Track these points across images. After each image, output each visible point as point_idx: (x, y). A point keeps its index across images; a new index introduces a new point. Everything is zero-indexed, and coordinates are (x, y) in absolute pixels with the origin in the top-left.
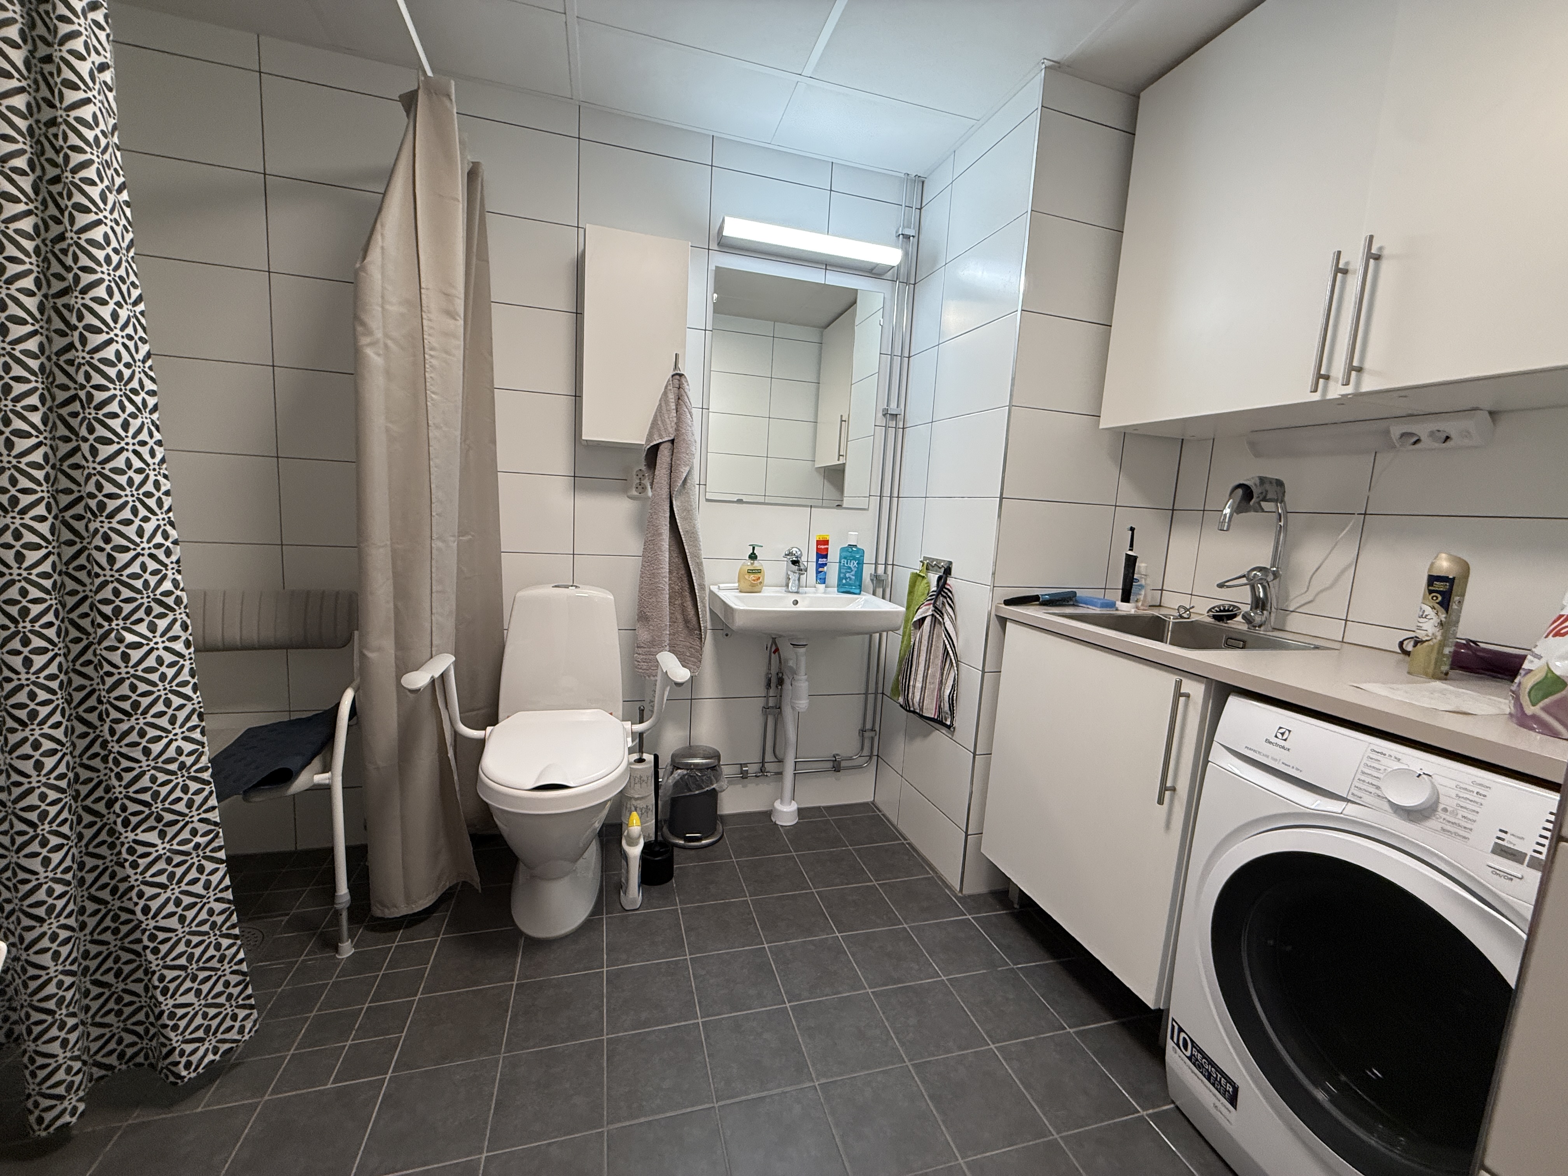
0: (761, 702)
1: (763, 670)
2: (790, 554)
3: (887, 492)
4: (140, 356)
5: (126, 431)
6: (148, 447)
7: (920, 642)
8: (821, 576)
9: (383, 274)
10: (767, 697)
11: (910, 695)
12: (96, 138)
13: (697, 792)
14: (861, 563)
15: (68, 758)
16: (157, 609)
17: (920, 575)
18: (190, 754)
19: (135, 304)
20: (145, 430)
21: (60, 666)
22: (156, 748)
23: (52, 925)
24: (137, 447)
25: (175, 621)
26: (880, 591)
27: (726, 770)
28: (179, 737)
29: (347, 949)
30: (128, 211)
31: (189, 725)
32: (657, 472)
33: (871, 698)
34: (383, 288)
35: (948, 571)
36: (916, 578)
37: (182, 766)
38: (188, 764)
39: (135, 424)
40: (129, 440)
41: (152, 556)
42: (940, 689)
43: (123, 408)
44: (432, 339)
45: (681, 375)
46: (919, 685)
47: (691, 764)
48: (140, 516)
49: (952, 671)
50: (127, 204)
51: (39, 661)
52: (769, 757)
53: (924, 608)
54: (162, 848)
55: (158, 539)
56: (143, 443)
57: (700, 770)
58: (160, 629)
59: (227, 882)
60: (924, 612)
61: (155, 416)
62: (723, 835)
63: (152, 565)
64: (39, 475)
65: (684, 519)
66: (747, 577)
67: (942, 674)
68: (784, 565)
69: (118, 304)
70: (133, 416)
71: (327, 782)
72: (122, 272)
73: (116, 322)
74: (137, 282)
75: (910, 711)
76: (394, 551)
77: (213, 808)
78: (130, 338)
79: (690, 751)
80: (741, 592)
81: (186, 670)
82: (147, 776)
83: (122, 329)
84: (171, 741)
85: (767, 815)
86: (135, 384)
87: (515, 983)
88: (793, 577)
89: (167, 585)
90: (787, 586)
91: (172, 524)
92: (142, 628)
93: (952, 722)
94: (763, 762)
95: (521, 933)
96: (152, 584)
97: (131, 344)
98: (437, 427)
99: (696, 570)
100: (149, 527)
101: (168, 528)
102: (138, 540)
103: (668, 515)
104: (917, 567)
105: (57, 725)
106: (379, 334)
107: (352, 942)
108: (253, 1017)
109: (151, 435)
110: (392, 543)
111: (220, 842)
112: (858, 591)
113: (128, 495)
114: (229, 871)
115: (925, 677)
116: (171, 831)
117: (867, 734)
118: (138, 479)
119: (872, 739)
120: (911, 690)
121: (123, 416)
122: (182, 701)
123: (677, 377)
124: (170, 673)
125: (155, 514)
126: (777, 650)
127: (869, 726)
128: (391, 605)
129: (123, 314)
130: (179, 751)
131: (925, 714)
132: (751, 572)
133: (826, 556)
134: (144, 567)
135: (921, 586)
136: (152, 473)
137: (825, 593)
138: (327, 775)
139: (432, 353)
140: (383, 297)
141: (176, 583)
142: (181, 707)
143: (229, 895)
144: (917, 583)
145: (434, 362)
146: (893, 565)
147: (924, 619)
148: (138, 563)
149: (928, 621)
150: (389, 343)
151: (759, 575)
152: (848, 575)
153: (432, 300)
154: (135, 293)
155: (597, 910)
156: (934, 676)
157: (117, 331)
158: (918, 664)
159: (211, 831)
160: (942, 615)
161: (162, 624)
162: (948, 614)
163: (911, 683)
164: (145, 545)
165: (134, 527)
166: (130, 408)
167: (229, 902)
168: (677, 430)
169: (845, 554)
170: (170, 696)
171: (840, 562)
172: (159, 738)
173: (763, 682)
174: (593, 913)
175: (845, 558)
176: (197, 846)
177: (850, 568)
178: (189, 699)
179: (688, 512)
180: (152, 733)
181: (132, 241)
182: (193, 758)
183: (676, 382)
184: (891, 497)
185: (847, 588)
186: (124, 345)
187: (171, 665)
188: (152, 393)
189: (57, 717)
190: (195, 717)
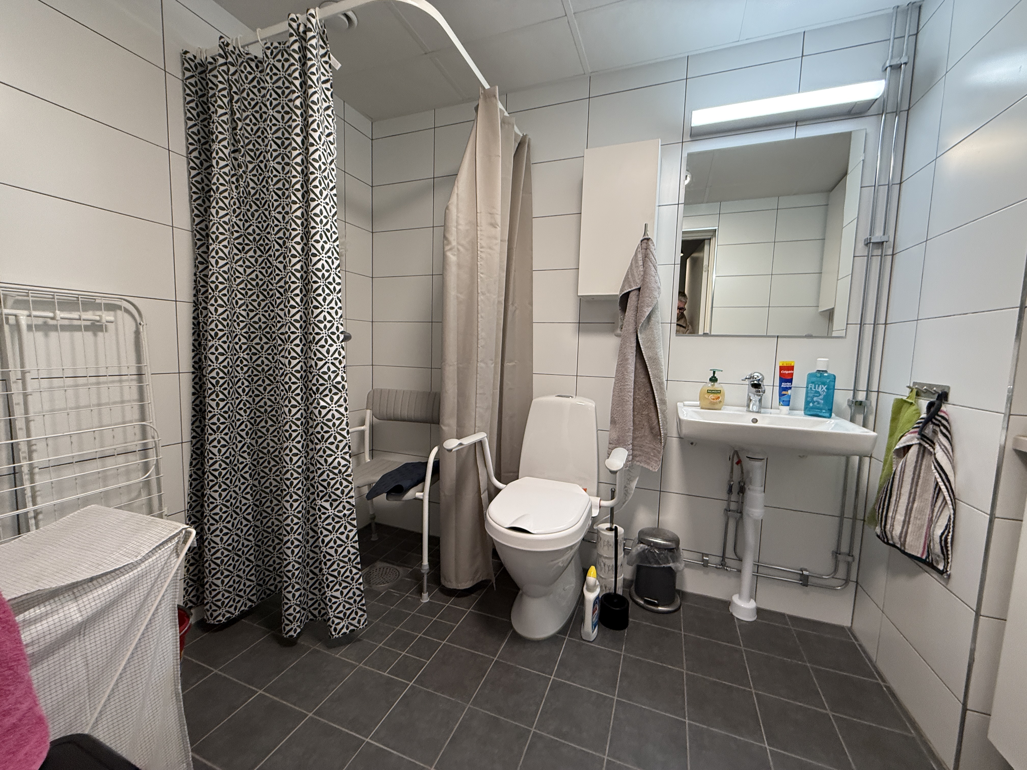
0: (724, 505)
1: (725, 476)
2: (751, 377)
3: (870, 318)
4: (335, 266)
5: (325, 302)
6: (334, 310)
7: (903, 472)
8: (784, 398)
9: (457, 209)
10: (729, 501)
11: (888, 527)
12: (320, 166)
13: (655, 566)
14: (831, 389)
15: (303, 458)
16: (334, 391)
17: (905, 401)
18: (344, 466)
19: (334, 241)
20: (334, 302)
21: (302, 414)
22: (330, 460)
23: (292, 537)
24: (329, 310)
25: (341, 397)
26: (860, 418)
27: (685, 555)
28: (340, 456)
29: (426, 598)
30: (335, 198)
31: (344, 451)
32: (627, 314)
33: (847, 524)
34: (458, 217)
35: (943, 396)
36: (900, 405)
37: (340, 471)
38: (343, 471)
39: (329, 299)
40: (326, 307)
41: (332, 363)
42: (929, 527)
43: (324, 291)
44: (482, 242)
45: (648, 239)
46: (900, 517)
47: (653, 542)
48: (329, 343)
49: (946, 511)
50: (335, 195)
51: (294, 411)
52: (730, 553)
53: (908, 436)
54: (331, 512)
55: (336, 355)
56: (332, 308)
57: (659, 549)
58: (335, 400)
59: (356, 538)
60: (908, 441)
61: (339, 295)
62: (679, 608)
63: (333, 368)
64: (298, 325)
65: (648, 348)
66: (706, 396)
67: (933, 511)
68: (746, 387)
69: (325, 242)
70: (328, 295)
71: (421, 497)
72: (328, 227)
73: (323, 250)
74: (336, 231)
75: (888, 543)
76: (458, 368)
77: (352, 497)
78: (330, 257)
79: (657, 531)
80: (702, 408)
81: (344, 423)
82: (326, 474)
83: (326, 254)
84: (336, 458)
85: (727, 604)
86: (330, 280)
87: (495, 659)
88: (755, 398)
89: (339, 379)
90: (748, 406)
91: (343, 348)
92: (327, 399)
93: (945, 567)
94: (723, 557)
95: (512, 627)
96: (332, 378)
97: (330, 261)
98: (483, 294)
99: (658, 387)
100: (332, 349)
101: (341, 350)
102: (327, 355)
103: (634, 345)
104: (905, 394)
105: (299, 442)
106: (454, 243)
107: (429, 595)
108: (365, 616)
109: (336, 304)
110: (457, 364)
111: (354, 516)
112: (827, 415)
113: (324, 333)
114: (358, 532)
115: (909, 511)
116: (335, 504)
117: (840, 557)
118: (329, 325)
119: (849, 565)
120: (889, 521)
121: (323, 295)
122: (342, 438)
123: (646, 241)
124: (337, 423)
125: (335, 343)
126: (739, 462)
127: (845, 548)
128: (456, 400)
129: (327, 247)
130: (339, 463)
131: (908, 551)
132: (710, 392)
133: (791, 381)
134: (329, 369)
135: (907, 413)
136: (336, 323)
137: (789, 414)
138: (422, 494)
139: (482, 250)
140: (457, 222)
141: (343, 378)
142: (341, 441)
143: (357, 545)
144: (903, 410)
145: (483, 255)
146: (878, 392)
147: (908, 447)
148: (326, 366)
149: (913, 451)
150: (460, 248)
151: (719, 395)
152: (815, 399)
153: (483, 219)
154: (335, 237)
155: (563, 631)
156: (921, 511)
157: (324, 255)
158: (899, 495)
159: (351, 509)
160: (932, 444)
161: (336, 398)
162: (941, 444)
163: (890, 514)
164: (330, 358)
165: (326, 349)
166: (327, 291)
167: (357, 549)
168: (643, 280)
169: (814, 379)
170: (337, 434)
171: (807, 387)
172: (331, 455)
173: (726, 488)
174: (560, 632)
175: (813, 383)
176: (345, 515)
177: (818, 392)
178: (345, 437)
179: (652, 342)
180: (328, 452)
181: (336, 212)
182: (345, 468)
183: (644, 245)
184: (875, 324)
185: (817, 412)
186: (326, 261)
187: (338, 419)
188: (339, 284)
189: (299, 438)
190: (347, 447)
